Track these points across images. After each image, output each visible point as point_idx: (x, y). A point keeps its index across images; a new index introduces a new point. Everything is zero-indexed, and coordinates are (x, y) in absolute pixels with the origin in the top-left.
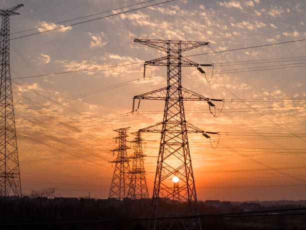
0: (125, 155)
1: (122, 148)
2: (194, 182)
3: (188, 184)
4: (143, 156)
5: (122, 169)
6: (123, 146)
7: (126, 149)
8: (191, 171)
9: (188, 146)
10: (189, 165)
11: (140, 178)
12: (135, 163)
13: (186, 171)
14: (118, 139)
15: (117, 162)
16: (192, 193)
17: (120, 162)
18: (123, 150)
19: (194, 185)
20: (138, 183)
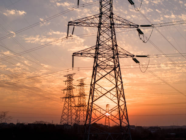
0: (72, 93)
1: (70, 88)
2: (125, 102)
3: (119, 105)
4: (85, 95)
5: (70, 102)
6: (70, 87)
7: (72, 89)
8: (122, 93)
9: (119, 68)
10: (120, 87)
11: (83, 110)
12: (80, 100)
13: (117, 93)
14: (67, 82)
15: (66, 98)
16: (123, 114)
17: (68, 98)
18: (70, 89)
19: (125, 105)
20: (82, 113)
